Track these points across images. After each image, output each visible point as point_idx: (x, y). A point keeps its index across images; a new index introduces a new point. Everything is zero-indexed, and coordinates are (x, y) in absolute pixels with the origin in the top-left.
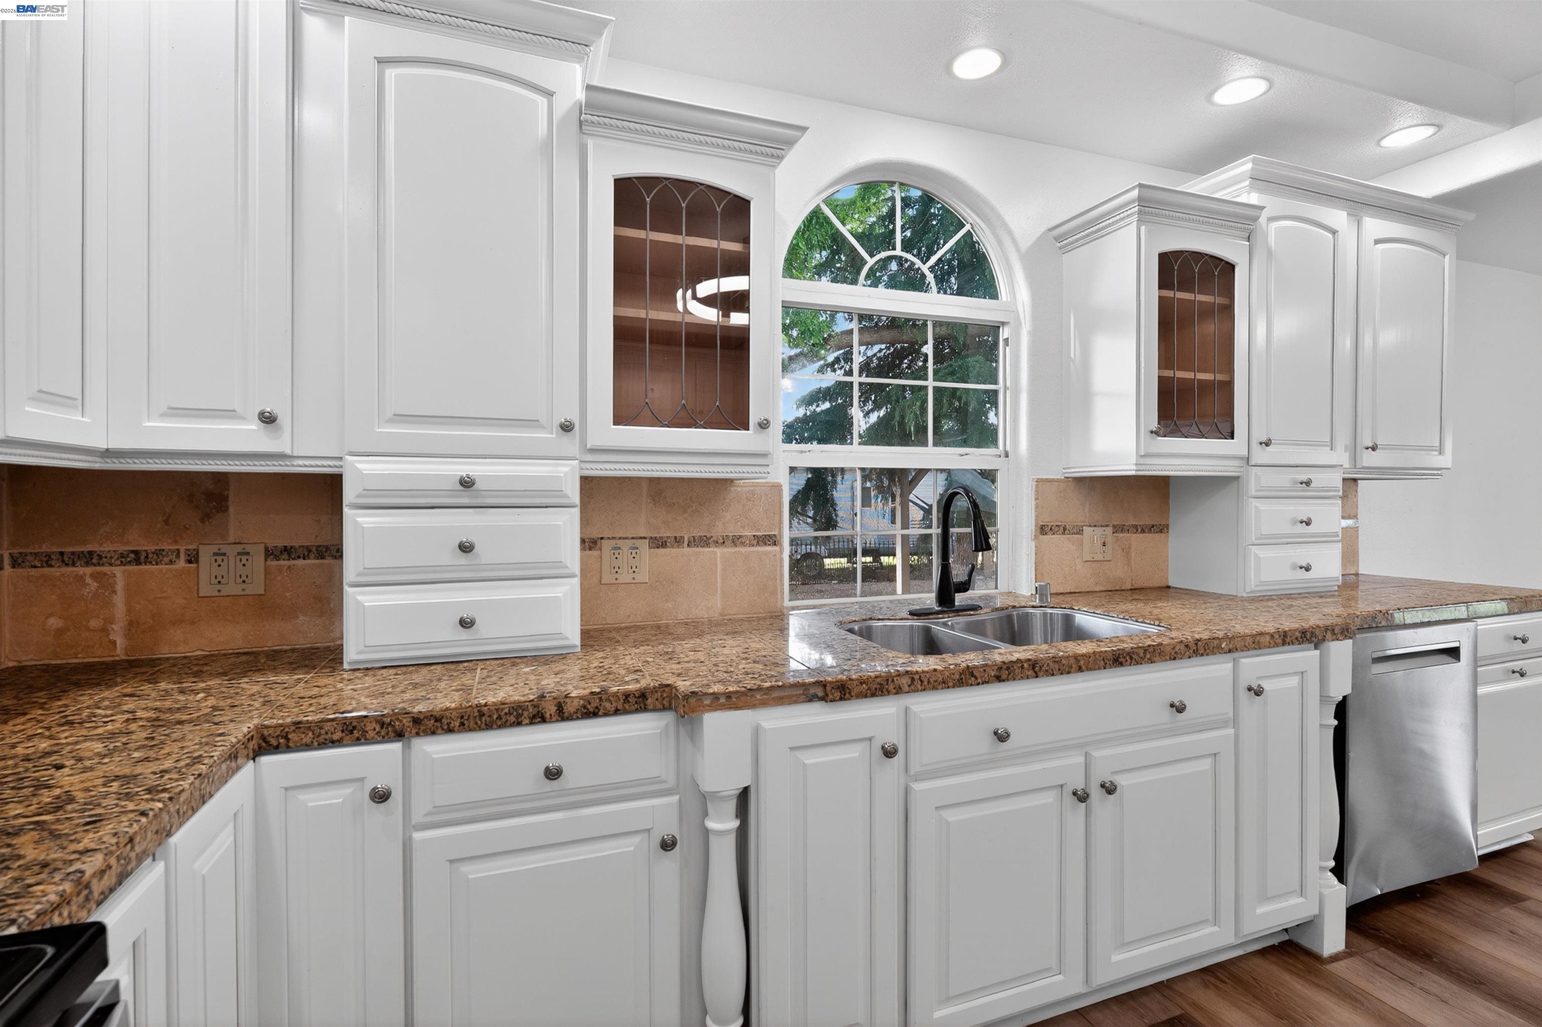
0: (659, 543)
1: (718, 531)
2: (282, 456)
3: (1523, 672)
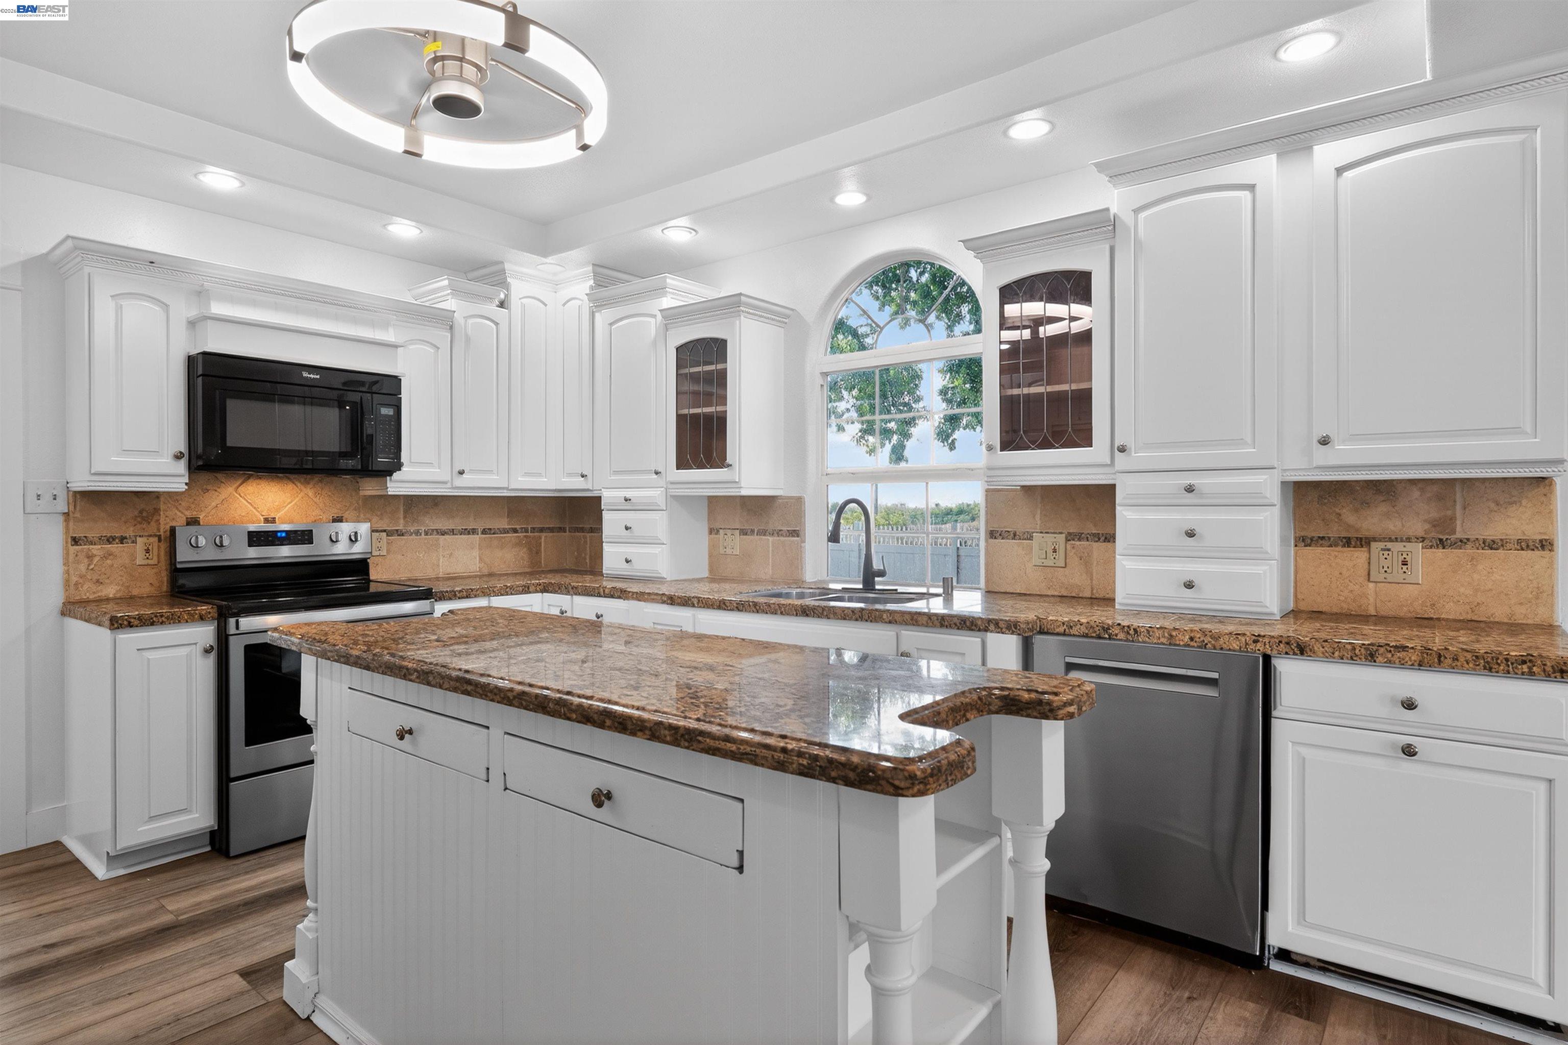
0: (744, 532)
1: (770, 527)
2: (588, 490)
3: (1409, 751)
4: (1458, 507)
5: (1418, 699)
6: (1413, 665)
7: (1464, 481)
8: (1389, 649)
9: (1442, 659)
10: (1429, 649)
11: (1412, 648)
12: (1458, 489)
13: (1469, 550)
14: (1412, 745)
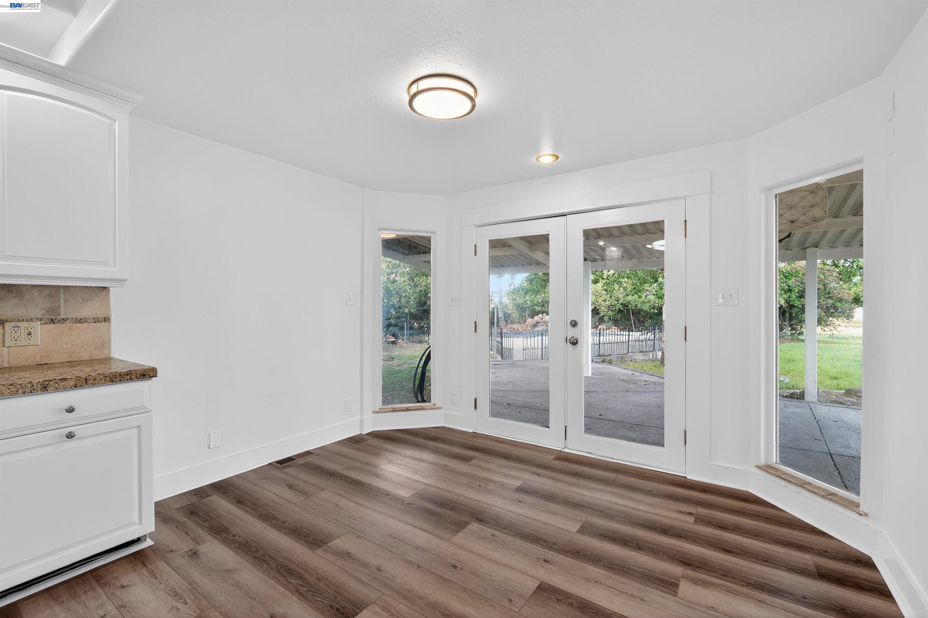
3: (70, 436)
4: (62, 301)
5: (75, 405)
6: (71, 388)
7: (64, 287)
8: (56, 381)
9: (88, 381)
10: (80, 377)
11: (70, 379)
12: (61, 291)
13: (68, 324)
14: (71, 432)
